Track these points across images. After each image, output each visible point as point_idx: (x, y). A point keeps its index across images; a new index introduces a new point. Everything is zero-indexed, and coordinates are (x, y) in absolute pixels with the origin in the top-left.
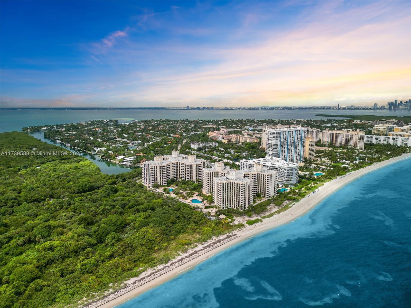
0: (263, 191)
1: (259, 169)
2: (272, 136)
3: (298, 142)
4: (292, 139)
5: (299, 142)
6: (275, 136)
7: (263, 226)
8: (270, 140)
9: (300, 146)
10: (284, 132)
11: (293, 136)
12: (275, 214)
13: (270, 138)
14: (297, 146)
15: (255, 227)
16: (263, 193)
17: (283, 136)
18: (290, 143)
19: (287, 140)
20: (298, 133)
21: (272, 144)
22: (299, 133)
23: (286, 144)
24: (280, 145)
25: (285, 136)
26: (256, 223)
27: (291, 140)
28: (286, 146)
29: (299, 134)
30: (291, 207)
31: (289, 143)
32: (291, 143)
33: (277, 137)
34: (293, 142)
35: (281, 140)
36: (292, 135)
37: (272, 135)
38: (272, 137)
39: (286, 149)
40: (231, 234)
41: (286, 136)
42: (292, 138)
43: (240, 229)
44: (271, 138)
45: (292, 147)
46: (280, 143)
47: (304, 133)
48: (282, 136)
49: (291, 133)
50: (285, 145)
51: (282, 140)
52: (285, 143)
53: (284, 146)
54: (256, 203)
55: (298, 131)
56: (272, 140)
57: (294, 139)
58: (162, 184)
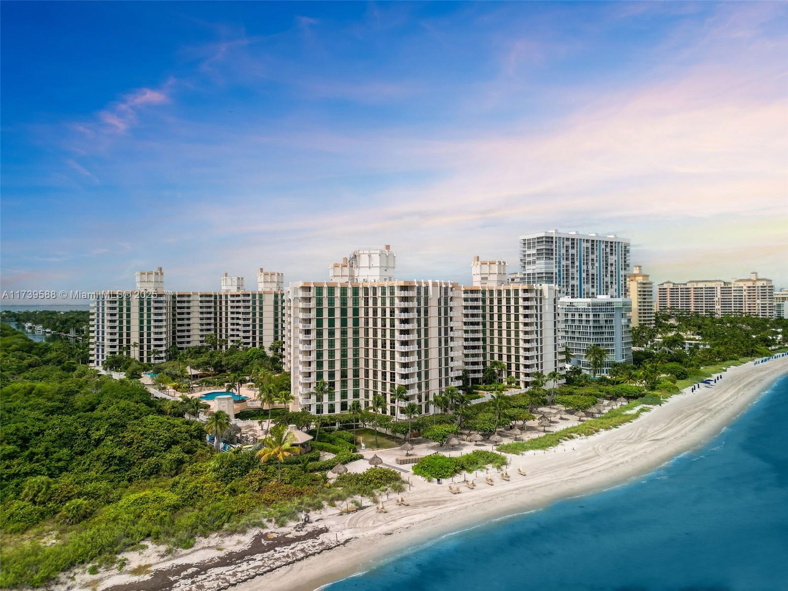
0: (509, 357)
1: (491, 278)
2: (535, 252)
3: (609, 275)
4: (593, 265)
5: (612, 276)
6: (544, 247)
7: (508, 486)
8: (529, 263)
9: (615, 286)
10: (568, 239)
11: (594, 257)
12: (572, 438)
13: (528, 259)
14: (607, 287)
15: (463, 488)
16: (509, 365)
17: (567, 251)
18: (587, 275)
19: (577, 263)
20: (608, 250)
21: (534, 274)
22: (612, 250)
23: (577, 275)
24: (560, 276)
25: (571, 251)
26: (470, 471)
27: (590, 267)
28: (576, 282)
29: (612, 254)
30: (636, 416)
31: (584, 275)
32: (590, 277)
33: (549, 254)
34: (595, 272)
35: (560, 263)
36: (593, 253)
37: (534, 247)
38: (534, 255)
39: (576, 292)
40: (290, 529)
41: (574, 251)
42: (593, 260)
43: (366, 501)
44: (531, 259)
45: (593, 286)
46: (559, 271)
47: (625, 251)
48: (563, 251)
49: (589, 245)
50: (573, 278)
51: (564, 263)
52: (573, 274)
53: (571, 282)
54: (479, 397)
55: (607, 242)
56: (534, 262)
57: (597, 264)
58: (149, 360)
